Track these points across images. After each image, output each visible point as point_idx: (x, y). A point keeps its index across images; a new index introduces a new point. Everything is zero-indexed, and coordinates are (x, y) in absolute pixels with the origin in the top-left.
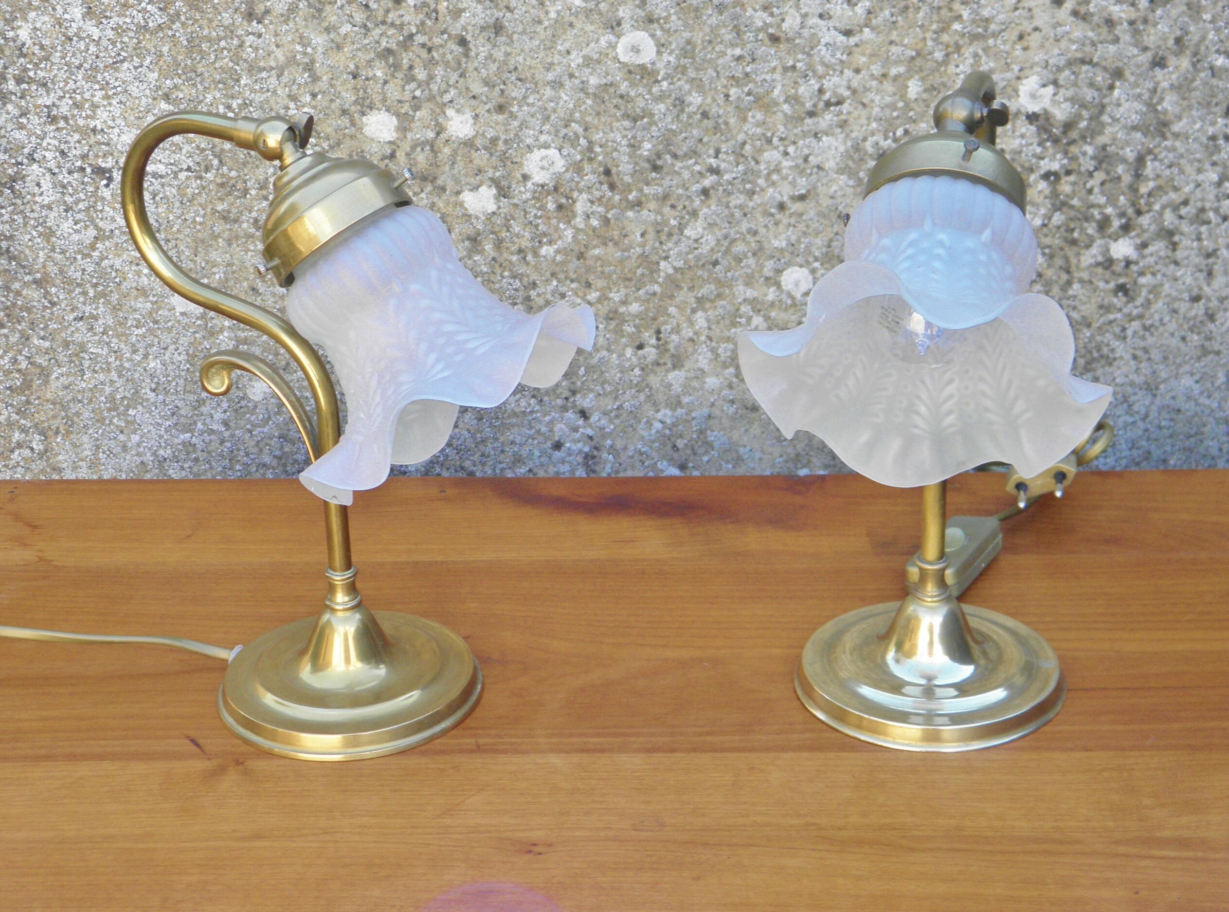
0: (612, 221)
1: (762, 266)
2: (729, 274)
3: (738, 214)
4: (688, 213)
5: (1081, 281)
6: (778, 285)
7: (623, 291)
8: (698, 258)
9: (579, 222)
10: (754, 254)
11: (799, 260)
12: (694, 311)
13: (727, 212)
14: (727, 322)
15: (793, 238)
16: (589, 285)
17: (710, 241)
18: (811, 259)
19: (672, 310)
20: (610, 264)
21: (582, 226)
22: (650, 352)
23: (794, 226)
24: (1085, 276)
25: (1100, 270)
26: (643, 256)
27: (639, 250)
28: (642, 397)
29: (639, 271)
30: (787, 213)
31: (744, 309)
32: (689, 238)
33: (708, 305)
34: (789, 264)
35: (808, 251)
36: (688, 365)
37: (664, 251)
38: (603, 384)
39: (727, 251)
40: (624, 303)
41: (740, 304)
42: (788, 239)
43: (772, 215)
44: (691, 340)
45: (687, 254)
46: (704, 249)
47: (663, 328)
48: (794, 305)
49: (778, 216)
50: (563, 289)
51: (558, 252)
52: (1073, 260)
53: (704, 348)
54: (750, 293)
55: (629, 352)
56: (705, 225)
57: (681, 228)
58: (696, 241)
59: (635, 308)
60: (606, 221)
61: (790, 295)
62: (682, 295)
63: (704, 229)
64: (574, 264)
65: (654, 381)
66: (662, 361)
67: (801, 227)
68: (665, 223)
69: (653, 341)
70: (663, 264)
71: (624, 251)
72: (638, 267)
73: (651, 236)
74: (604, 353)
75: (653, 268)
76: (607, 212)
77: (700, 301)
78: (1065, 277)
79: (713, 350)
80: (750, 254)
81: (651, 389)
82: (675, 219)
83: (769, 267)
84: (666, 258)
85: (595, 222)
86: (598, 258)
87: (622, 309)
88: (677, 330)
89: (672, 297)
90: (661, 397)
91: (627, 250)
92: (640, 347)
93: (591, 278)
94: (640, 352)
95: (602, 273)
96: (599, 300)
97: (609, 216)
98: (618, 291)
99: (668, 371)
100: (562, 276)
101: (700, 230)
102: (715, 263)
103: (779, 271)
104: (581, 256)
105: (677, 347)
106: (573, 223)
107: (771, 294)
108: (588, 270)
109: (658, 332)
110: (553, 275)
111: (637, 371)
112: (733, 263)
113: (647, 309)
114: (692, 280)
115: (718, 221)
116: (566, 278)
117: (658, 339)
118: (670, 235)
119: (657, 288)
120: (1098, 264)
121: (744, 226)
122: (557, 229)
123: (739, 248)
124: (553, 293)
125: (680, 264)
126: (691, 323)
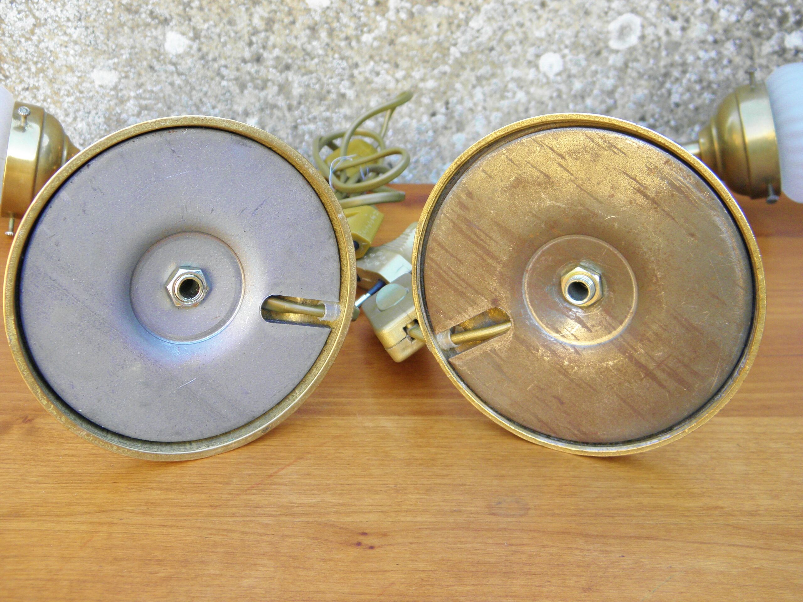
0: (416, 14)
1: (525, 52)
2: (501, 58)
3: (510, 10)
4: (473, 9)
5: (761, 66)
6: (537, 67)
7: (422, 71)
8: (479, 45)
9: (391, 14)
10: (521, 42)
11: (554, 47)
12: (474, 87)
13: (501, 8)
14: (498, 96)
15: (550, 30)
16: (397, 66)
17: (488, 31)
18: (562, 46)
19: (458, 86)
20: (413, 49)
21: (393, 18)
22: (440, 119)
23: (552, 20)
24: (764, 62)
25: (775, 57)
26: (439, 43)
27: (435, 38)
28: (433, 153)
29: (435, 55)
30: (547, 9)
31: (512, 86)
32: (472, 29)
33: (484, 82)
34: (546, 50)
35: (561, 41)
36: (468, 129)
37: (454, 39)
38: (405, 143)
39: (501, 40)
40: (423, 80)
41: (508, 82)
42: (546, 31)
43: (535, 11)
44: (471, 110)
45: (471, 41)
46: (483, 38)
47: (451, 100)
48: (548, 83)
49: (540, 12)
50: (378, 69)
51: (375, 39)
52: (756, 49)
53: (480, 116)
54: (516, 73)
55: (425, 118)
56: (485, 18)
57: (467, 20)
58: (478, 31)
59: (431, 84)
60: (411, 15)
61: (545, 75)
62: (468, 75)
63: (485, 21)
64: (387, 48)
65: (443, 141)
66: (449, 126)
67: (557, 21)
68: (455, 16)
69: (443, 110)
70: (453, 50)
71: (424, 38)
72: (434, 51)
73: (445, 26)
74: (407, 119)
75: (445, 53)
76: (412, 7)
77: (479, 79)
78: (748, 62)
79: (487, 118)
80: (517, 42)
81: (440, 147)
82: (463, 12)
83: (532, 51)
84: (455, 45)
85: (403, 15)
86: (404, 44)
87: (421, 85)
88: (461, 102)
89: (458, 76)
90: (447, 154)
91: (427, 37)
92: (434, 114)
93: (399, 60)
94: (433, 119)
95: (408, 56)
96: (405, 78)
97: (414, 10)
98: (419, 70)
99: (453, 134)
100: (377, 58)
101: (481, 22)
102: (492, 49)
103: (538, 56)
104: (392, 43)
105: (461, 115)
106: (386, 15)
107: (531, 74)
108: (397, 54)
109: (447, 103)
110: (371, 57)
111: (430, 133)
112: (505, 49)
113: (440, 86)
114: (474, 62)
115: (495, 15)
116: (381, 60)
117: (447, 108)
118: (459, 26)
119: (447, 69)
120: (775, 53)
121: (515, 19)
122: (374, 20)
123: (510, 37)
124: (372, 71)
125: (465, 49)
126: (471, 96)
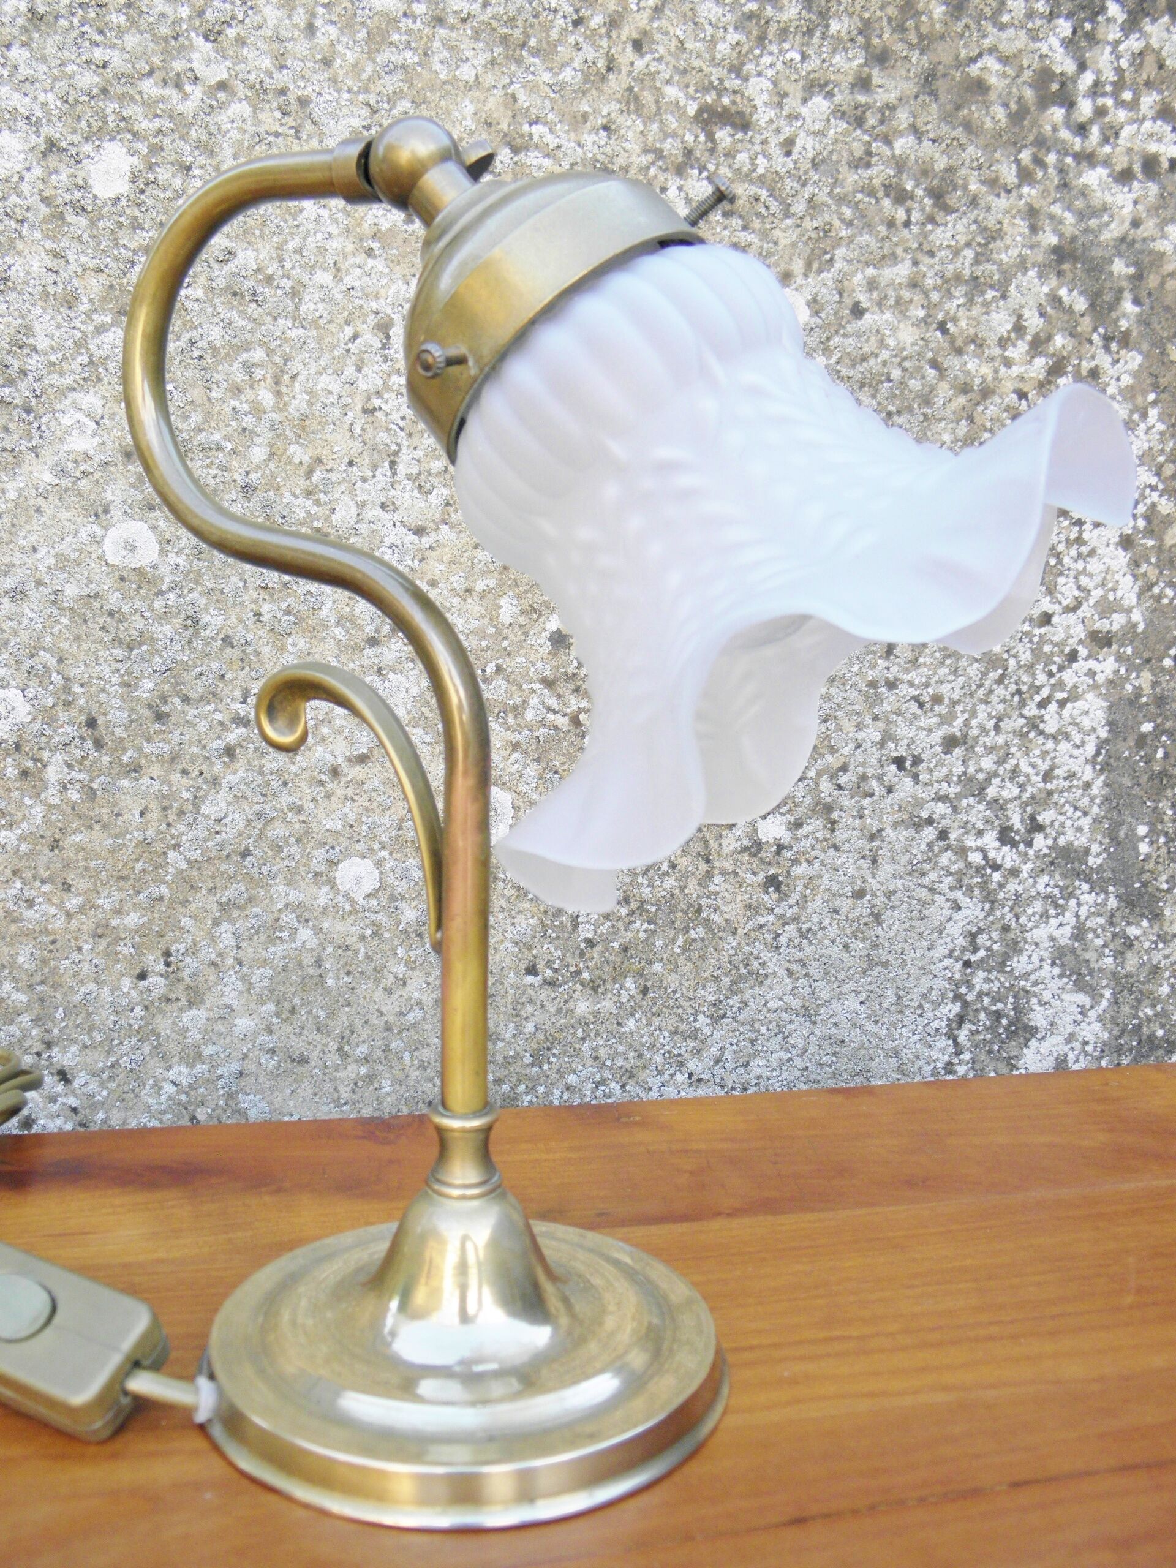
0: (99, 793)
1: (310, 857)
2: (264, 869)
3: (276, 784)
4: (206, 781)
5: (724, 872)
6: (333, 885)
7: (117, 896)
8: (220, 847)
9: (51, 795)
10: (298, 840)
11: (361, 847)
12: (216, 923)
13: (259, 780)
14: (263, 938)
15: (352, 817)
16: (67, 887)
17: (237, 820)
18: (376, 846)
19: (186, 921)
20: (97, 856)
21: (56, 801)
22: (156, 983)
23: (353, 800)
24: (728, 865)
25: (745, 857)
26: (145, 843)
27: (138, 835)
28: (146, 1049)
29: (139, 867)
30: (343, 780)
31: (288, 918)
32: (207, 817)
33: (236, 914)
34: (347, 854)
35: (372, 835)
36: (210, 1000)
37: (173, 836)
38: (90, 1031)
39: (261, 836)
40: (118, 912)
41: (280, 910)
42: (344, 819)
43: (322, 784)
44: (214, 964)
45: (206, 840)
46: (228, 834)
47: (173, 949)
48: (354, 911)
49: (330, 786)
50: (30, 894)
51: (21, 839)
52: (714, 845)
53: (231, 977)
54: (294, 896)
55: (126, 983)
56: (230, 799)
57: (197, 802)
58: (218, 821)
59: (133, 919)
60: (91, 794)
61: (347, 895)
62: (201, 900)
63: (229, 804)
64: (45, 857)
65: (163, 1025)
66: (173, 996)
67: (362, 801)
68: (174, 795)
69: (161, 967)
70: (172, 854)
71: (116, 836)
72: (137, 860)
73: (154, 814)
74: (91, 987)
75: (159, 863)
76: (91, 781)
77: (223, 907)
78: (703, 867)
79: (244, 978)
80: (293, 840)
81: (158, 1036)
82: (188, 790)
83: (320, 854)
84: (177, 846)
85: (74, 796)
86: (80, 848)
87: (115, 922)
88: (193, 950)
89: (185, 903)
90: (172, 1048)
91: (121, 835)
92: (142, 976)
93: (70, 877)
94: (142, 984)
95: (86, 869)
96: (82, 909)
97: (95, 786)
98: (109, 896)
99: (181, 1010)
100: (28, 875)
101: (223, 805)
102: (246, 853)
103: (333, 863)
104: (55, 844)
105: (193, 975)
106: (43, 796)
107: (323, 897)
108: (67, 866)
109: (167, 954)
110: (15, 873)
111: (138, 1011)
112: (270, 854)
113: (151, 921)
114: (213, 877)
115: (248, 793)
116: (35, 878)
117: (168, 964)
118: (181, 813)
119: (164, 891)
120: (744, 849)
121: (284, 800)
122: (20, 806)
123: (278, 830)
124: (17, 899)
125: (196, 855)
126: (213, 940)
